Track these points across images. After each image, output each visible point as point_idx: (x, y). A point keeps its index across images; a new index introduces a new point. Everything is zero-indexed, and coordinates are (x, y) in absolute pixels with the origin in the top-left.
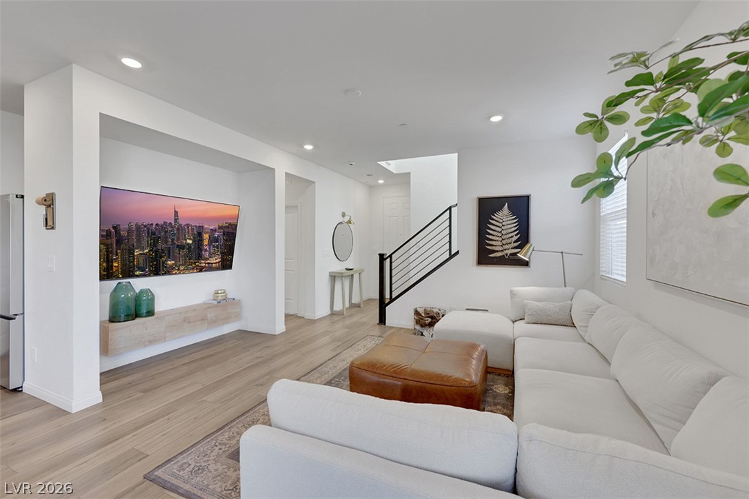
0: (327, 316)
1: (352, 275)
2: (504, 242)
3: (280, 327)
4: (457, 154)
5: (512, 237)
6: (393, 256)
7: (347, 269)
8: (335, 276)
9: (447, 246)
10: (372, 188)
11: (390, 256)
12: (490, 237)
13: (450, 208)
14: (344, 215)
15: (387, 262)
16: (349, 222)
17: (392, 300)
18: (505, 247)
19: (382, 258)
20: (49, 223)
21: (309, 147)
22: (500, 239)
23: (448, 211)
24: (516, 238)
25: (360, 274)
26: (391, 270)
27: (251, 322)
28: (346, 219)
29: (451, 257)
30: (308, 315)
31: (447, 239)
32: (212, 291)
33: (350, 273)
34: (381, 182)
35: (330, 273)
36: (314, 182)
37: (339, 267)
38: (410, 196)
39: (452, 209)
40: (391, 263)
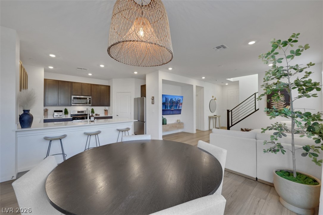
0: (208, 131)
1: (216, 118)
2: (279, 105)
3: (195, 132)
4: (257, 74)
5: (282, 103)
6: (232, 110)
7: (215, 115)
8: (210, 118)
9: (254, 107)
10: (223, 86)
11: (231, 111)
12: (272, 103)
13: (255, 94)
14: (213, 97)
15: (230, 113)
16: (215, 99)
17: (232, 126)
18: (279, 107)
19: (228, 111)
20: (153, 103)
21: (203, 78)
22: (277, 104)
23: (254, 95)
24: (284, 104)
25: (219, 117)
26: (232, 115)
27: (186, 130)
28: (214, 98)
29: (256, 111)
30: (202, 130)
31: (254, 104)
32: (177, 119)
33: (215, 116)
34: (227, 84)
35: (209, 116)
36: (203, 87)
37: (212, 115)
38: (239, 88)
39: (256, 94)
40: (232, 113)
